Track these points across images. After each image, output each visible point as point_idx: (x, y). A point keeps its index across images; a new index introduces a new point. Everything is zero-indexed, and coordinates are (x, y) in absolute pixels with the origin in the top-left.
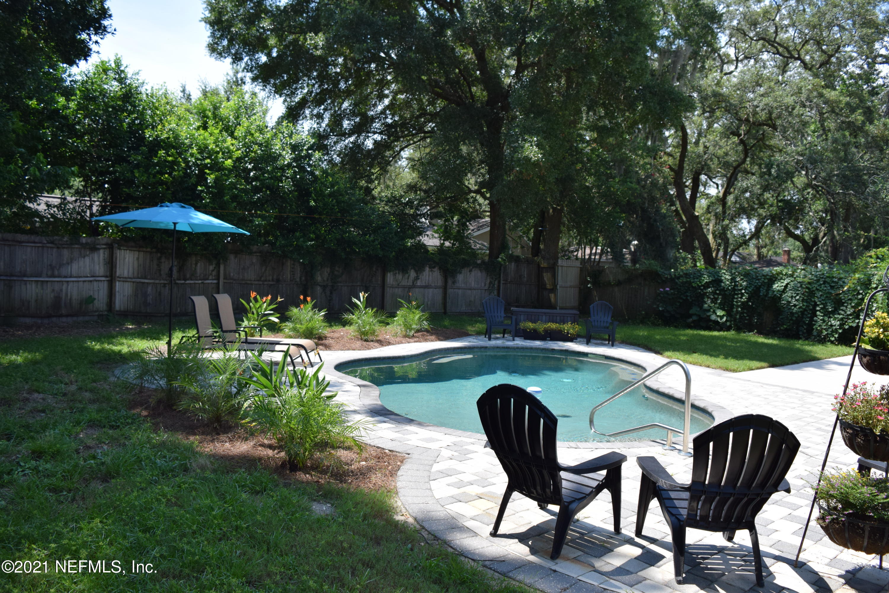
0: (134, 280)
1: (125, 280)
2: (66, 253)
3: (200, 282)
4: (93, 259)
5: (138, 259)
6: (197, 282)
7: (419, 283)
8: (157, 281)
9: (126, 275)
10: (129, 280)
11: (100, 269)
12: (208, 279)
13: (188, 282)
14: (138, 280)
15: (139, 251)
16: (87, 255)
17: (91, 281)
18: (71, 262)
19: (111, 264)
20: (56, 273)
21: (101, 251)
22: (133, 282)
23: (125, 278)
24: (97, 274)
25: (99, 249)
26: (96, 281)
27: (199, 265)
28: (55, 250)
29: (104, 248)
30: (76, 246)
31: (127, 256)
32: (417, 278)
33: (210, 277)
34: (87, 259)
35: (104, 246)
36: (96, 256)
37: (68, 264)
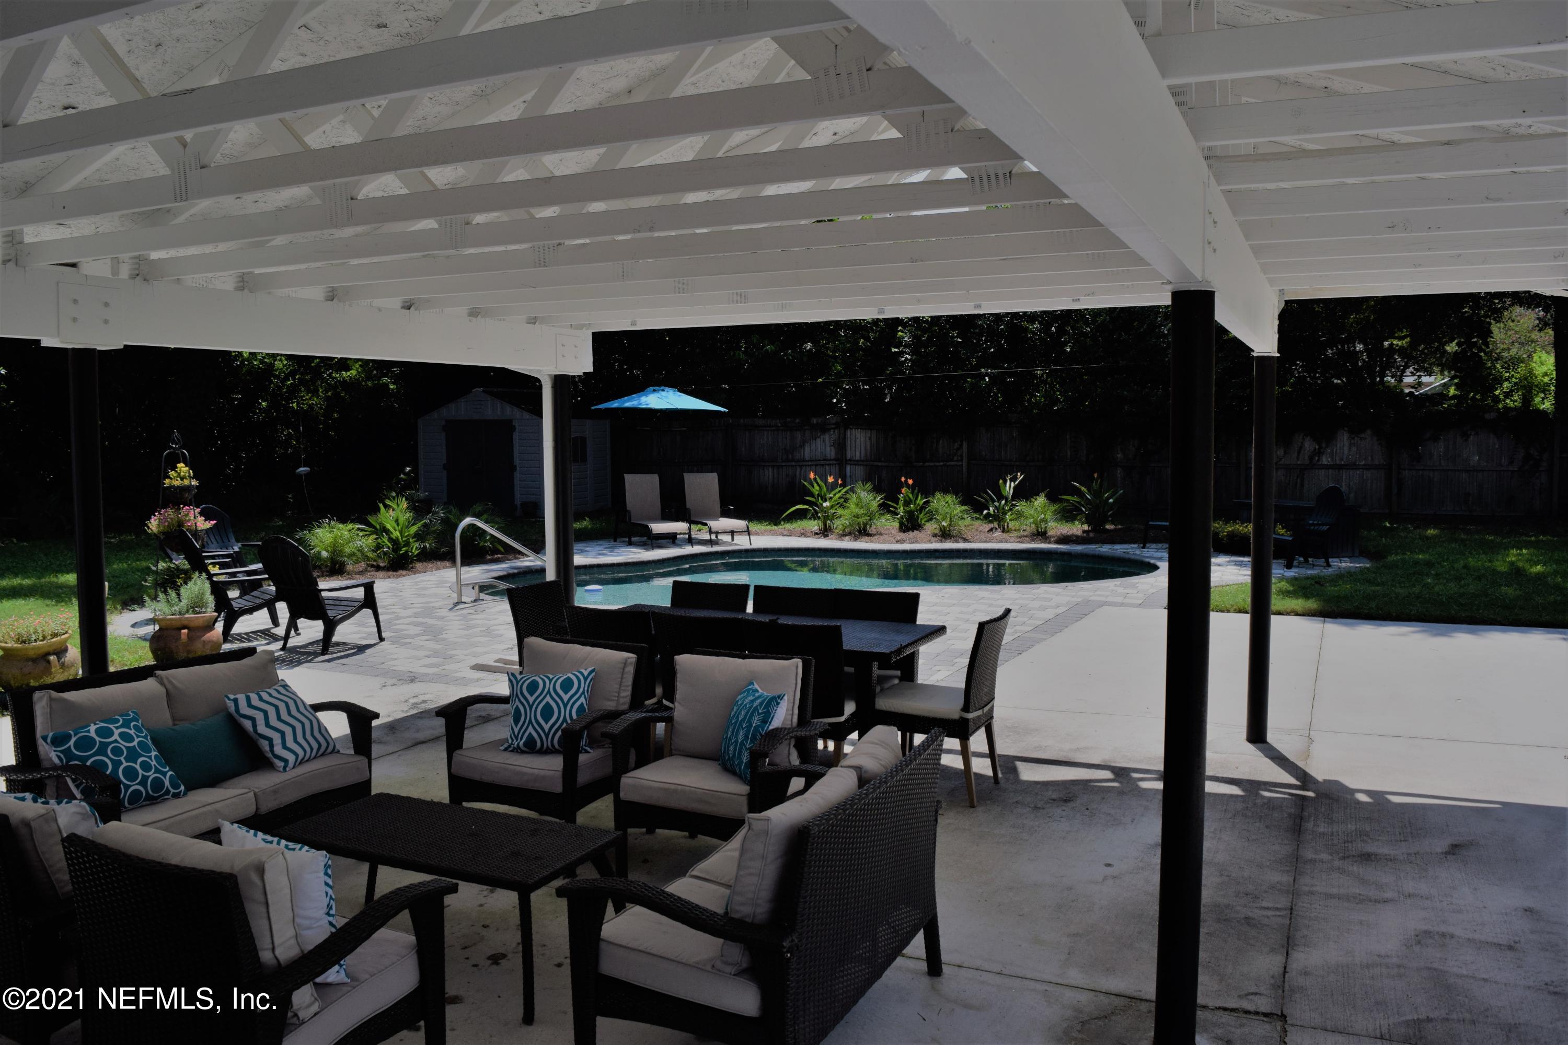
0: (865, 463)
1: (856, 463)
2: (798, 435)
3: (942, 464)
4: (824, 441)
5: (870, 439)
6: (937, 464)
7: (1325, 460)
8: (892, 464)
9: (857, 457)
10: (860, 463)
11: (831, 452)
12: (952, 460)
13: (927, 464)
14: (871, 463)
15: (871, 430)
16: (819, 437)
17: (823, 465)
18: (804, 445)
19: (841, 446)
20: (790, 456)
21: (832, 432)
22: (866, 466)
23: (858, 461)
24: (829, 458)
25: (829, 430)
26: (828, 465)
27: (941, 442)
28: (788, 433)
29: (834, 429)
30: (806, 428)
31: (858, 436)
32: (1319, 453)
33: (955, 458)
34: (818, 440)
35: (833, 426)
36: (827, 437)
37: (801, 446)
